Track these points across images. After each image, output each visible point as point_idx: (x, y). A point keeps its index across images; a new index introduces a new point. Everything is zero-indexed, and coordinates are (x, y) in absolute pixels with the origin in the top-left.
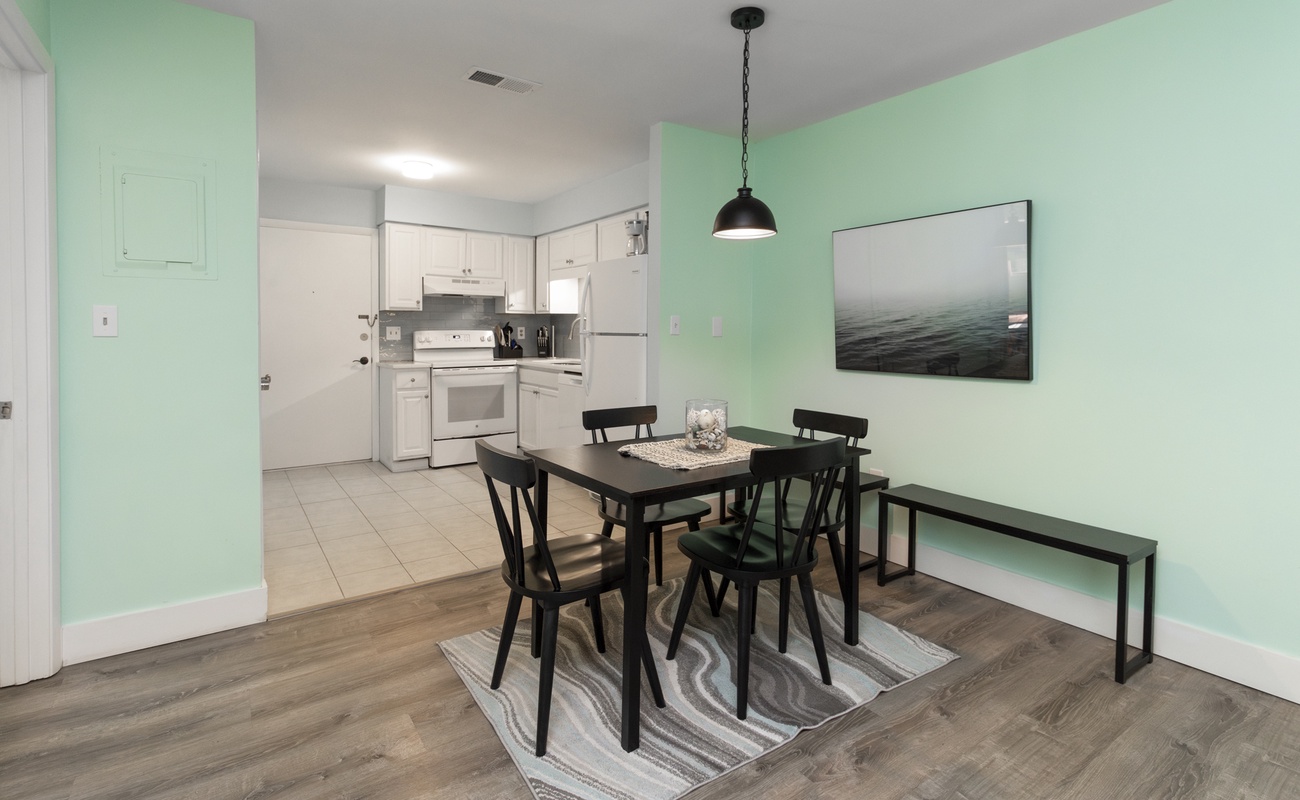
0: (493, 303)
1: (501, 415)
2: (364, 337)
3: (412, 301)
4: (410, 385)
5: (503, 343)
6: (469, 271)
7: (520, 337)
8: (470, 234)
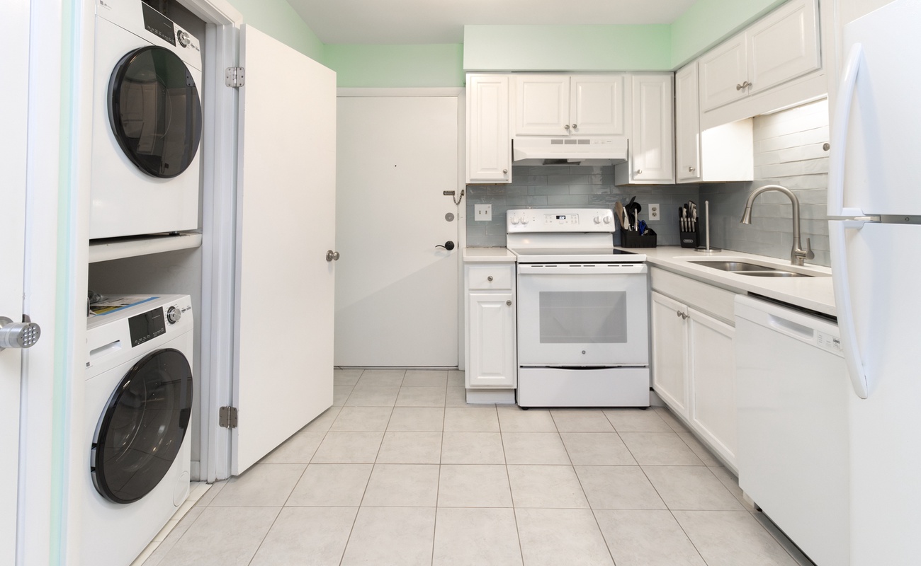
0: (612, 170)
1: (622, 338)
2: (449, 217)
3: (497, 170)
4: (487, 285)
5: (627, 225)
6: (575, 126)
7: (651, 218)
8: (575, 78)
